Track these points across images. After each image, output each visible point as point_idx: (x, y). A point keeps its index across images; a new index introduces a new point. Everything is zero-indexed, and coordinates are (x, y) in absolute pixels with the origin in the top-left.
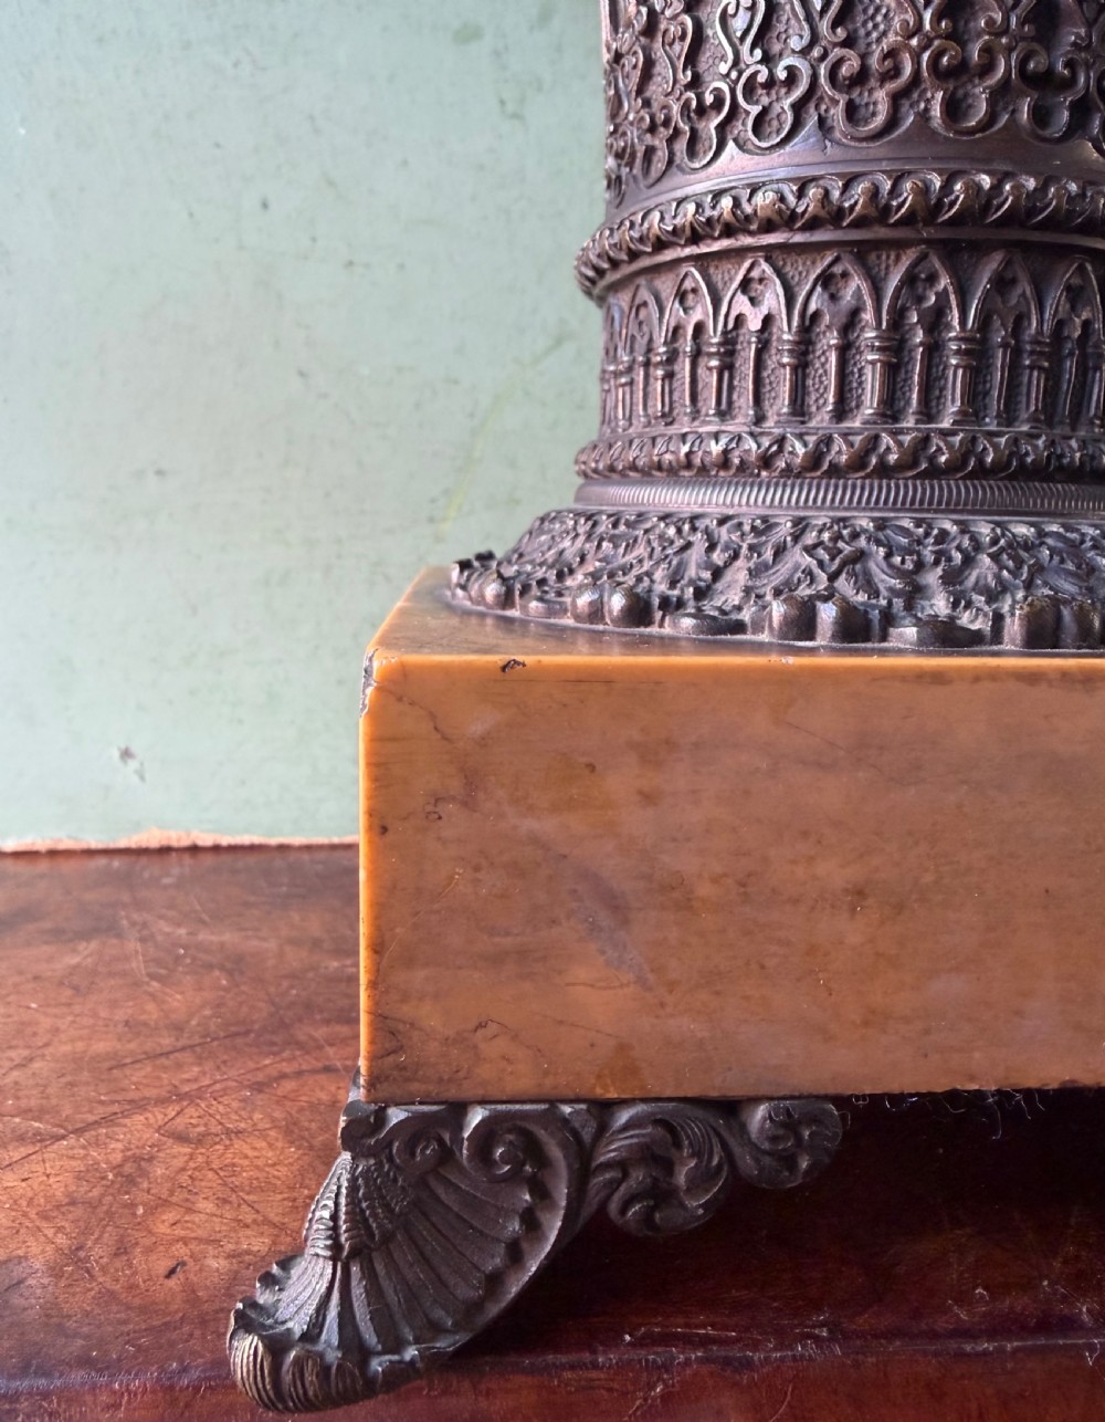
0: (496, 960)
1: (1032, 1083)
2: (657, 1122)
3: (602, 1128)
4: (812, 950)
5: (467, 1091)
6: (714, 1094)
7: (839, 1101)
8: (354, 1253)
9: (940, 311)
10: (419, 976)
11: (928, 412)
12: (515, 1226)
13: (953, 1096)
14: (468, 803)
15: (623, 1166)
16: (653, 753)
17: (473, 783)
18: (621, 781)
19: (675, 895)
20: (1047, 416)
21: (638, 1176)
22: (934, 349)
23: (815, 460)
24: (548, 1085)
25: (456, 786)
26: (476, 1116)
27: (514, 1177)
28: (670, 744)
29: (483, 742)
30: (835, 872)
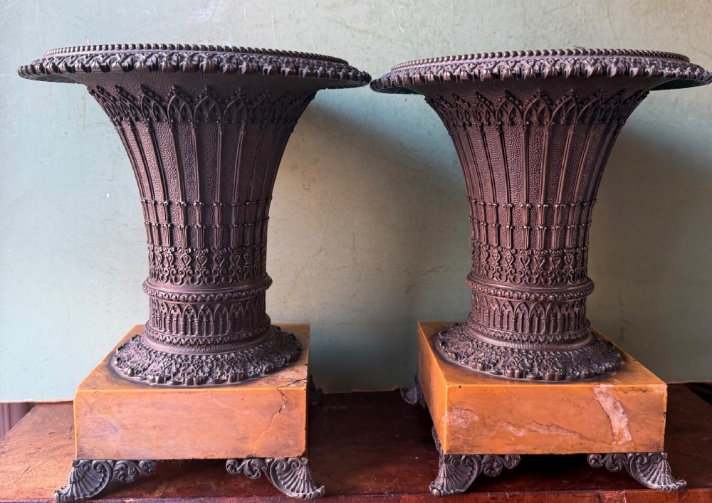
0: (97, 437)
1: (187, 458)
2: (123, 463)
3: (114, 465)
4: (148, 436)
5: (93, 458)
6: (133, 459)
7: (154, 461)
8: (74, 482)
9: (193, 316)
10: (84, 440)
11: (192, 333)
12: (101, 480)
13: (174, 460)
14: (91, 413)
15: (119, 470)
16: (119, 405)
17: (91, 409)
18: (115, 409)
19: (125, 427)
20: (216, 332)
21: (121, 472)
22: (192, 321)
23: (171, 342)
24: (107, 457)
25: (89, 410)
26: (94, 462)
27: (100, 472)
28: (122, 404)
29: (93, 403)
30: (151, 424)
